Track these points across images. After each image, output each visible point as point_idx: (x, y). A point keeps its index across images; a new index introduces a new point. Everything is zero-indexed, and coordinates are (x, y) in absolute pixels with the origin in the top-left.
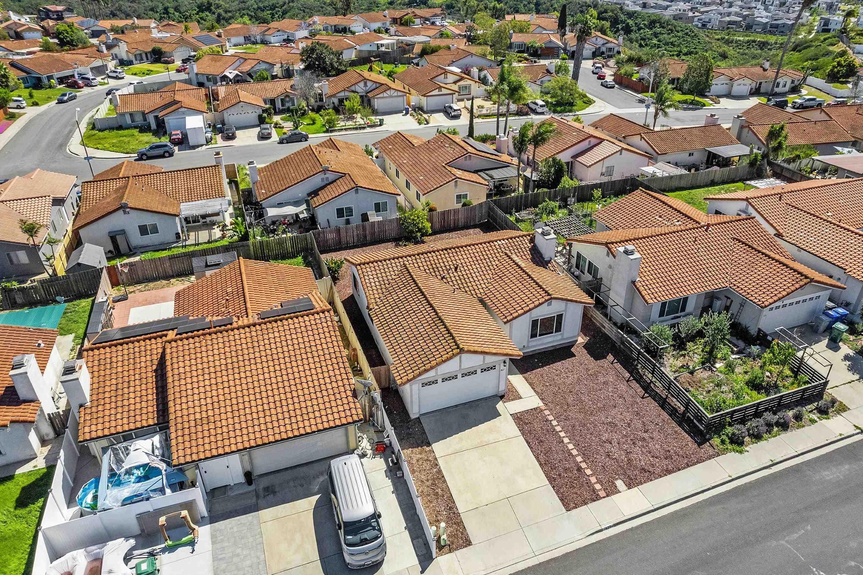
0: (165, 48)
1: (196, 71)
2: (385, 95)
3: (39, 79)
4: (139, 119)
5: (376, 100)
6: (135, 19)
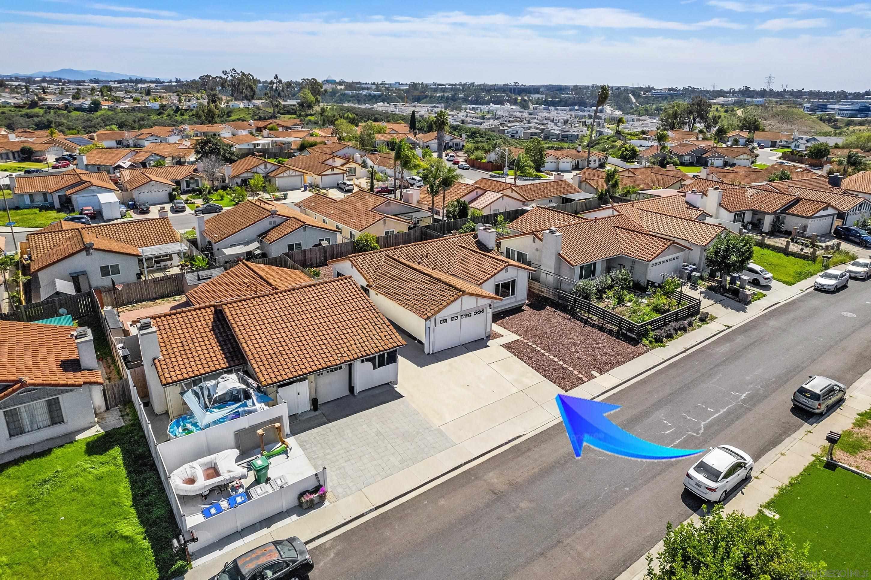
5: (276, 179)
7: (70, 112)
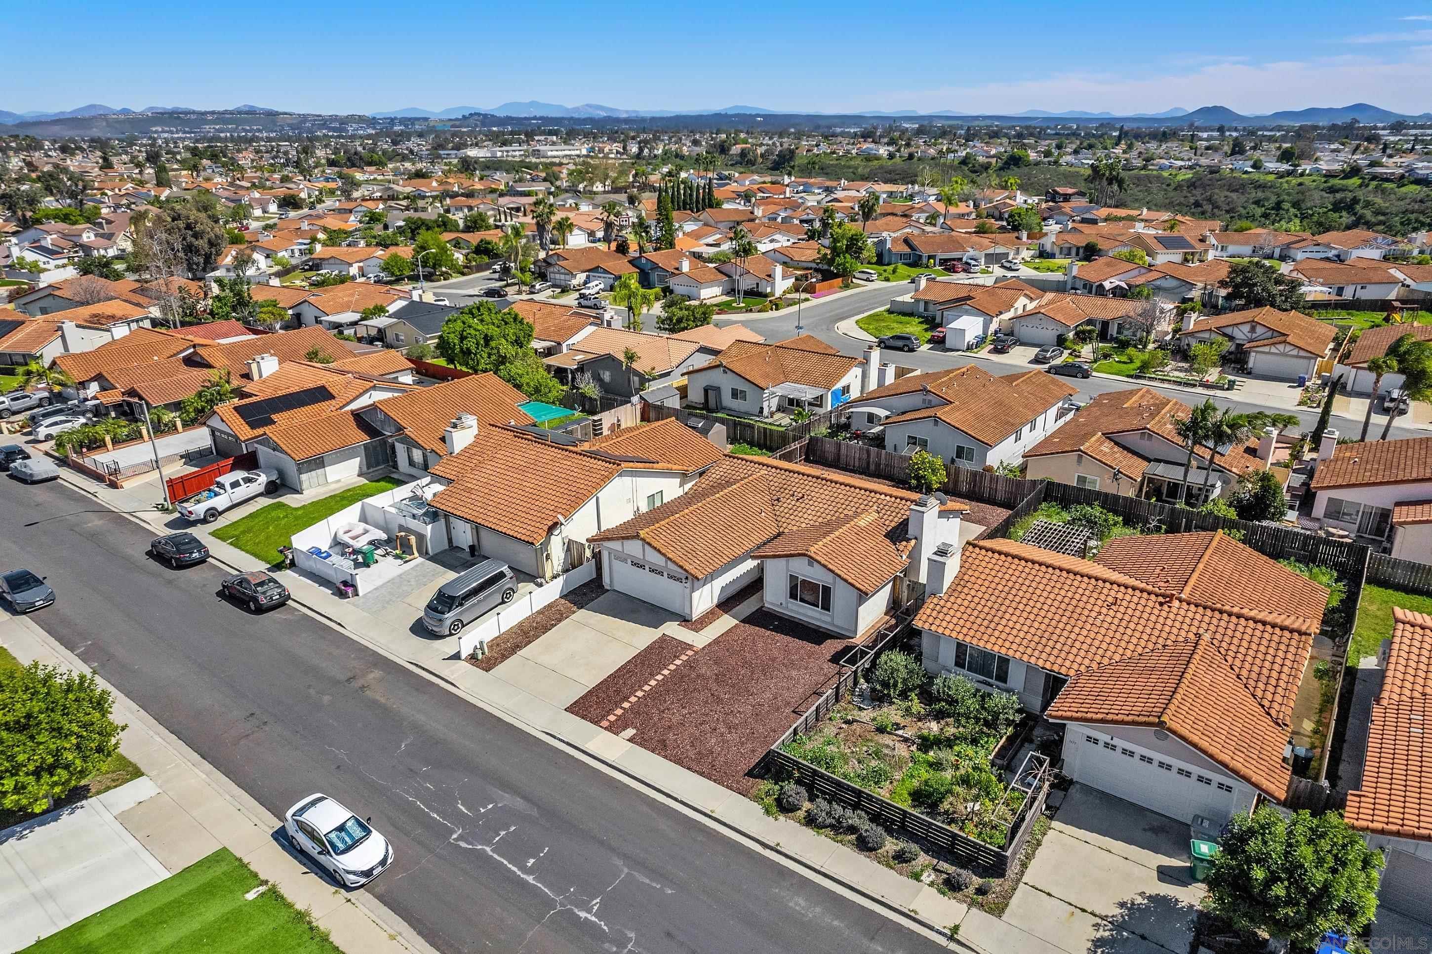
0: (1101, 245)
1: (1074, 274)
3: (920, 257)
4: (932, 309)
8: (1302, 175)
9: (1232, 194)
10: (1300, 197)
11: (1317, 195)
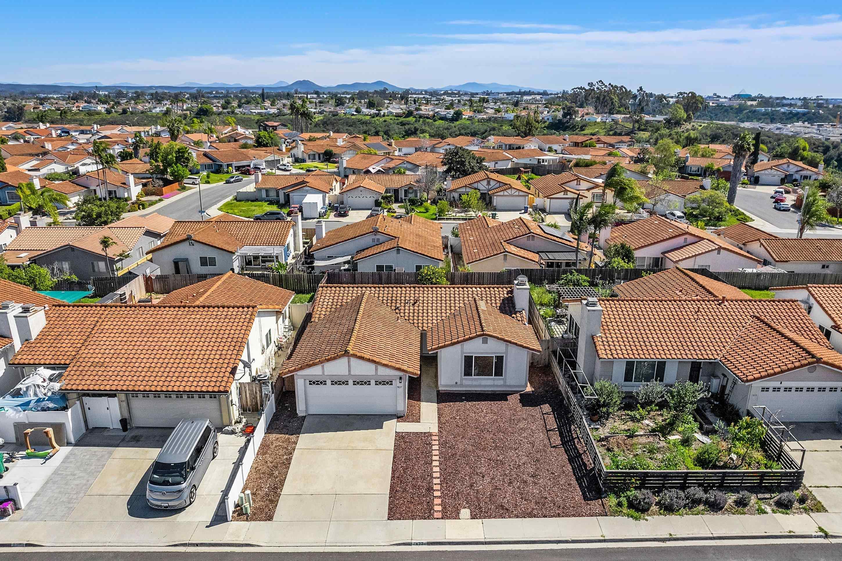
0: (335, 151)
1: (345, 165)
2: (506, 193)
3: (221, 167)
4: (273, 194)
5: (495, 197)
6: (332, 133)
7: (435, 121)
8: (384, 116)
9: (350, 128)
10: (387, 128)
11: (396, 127)
